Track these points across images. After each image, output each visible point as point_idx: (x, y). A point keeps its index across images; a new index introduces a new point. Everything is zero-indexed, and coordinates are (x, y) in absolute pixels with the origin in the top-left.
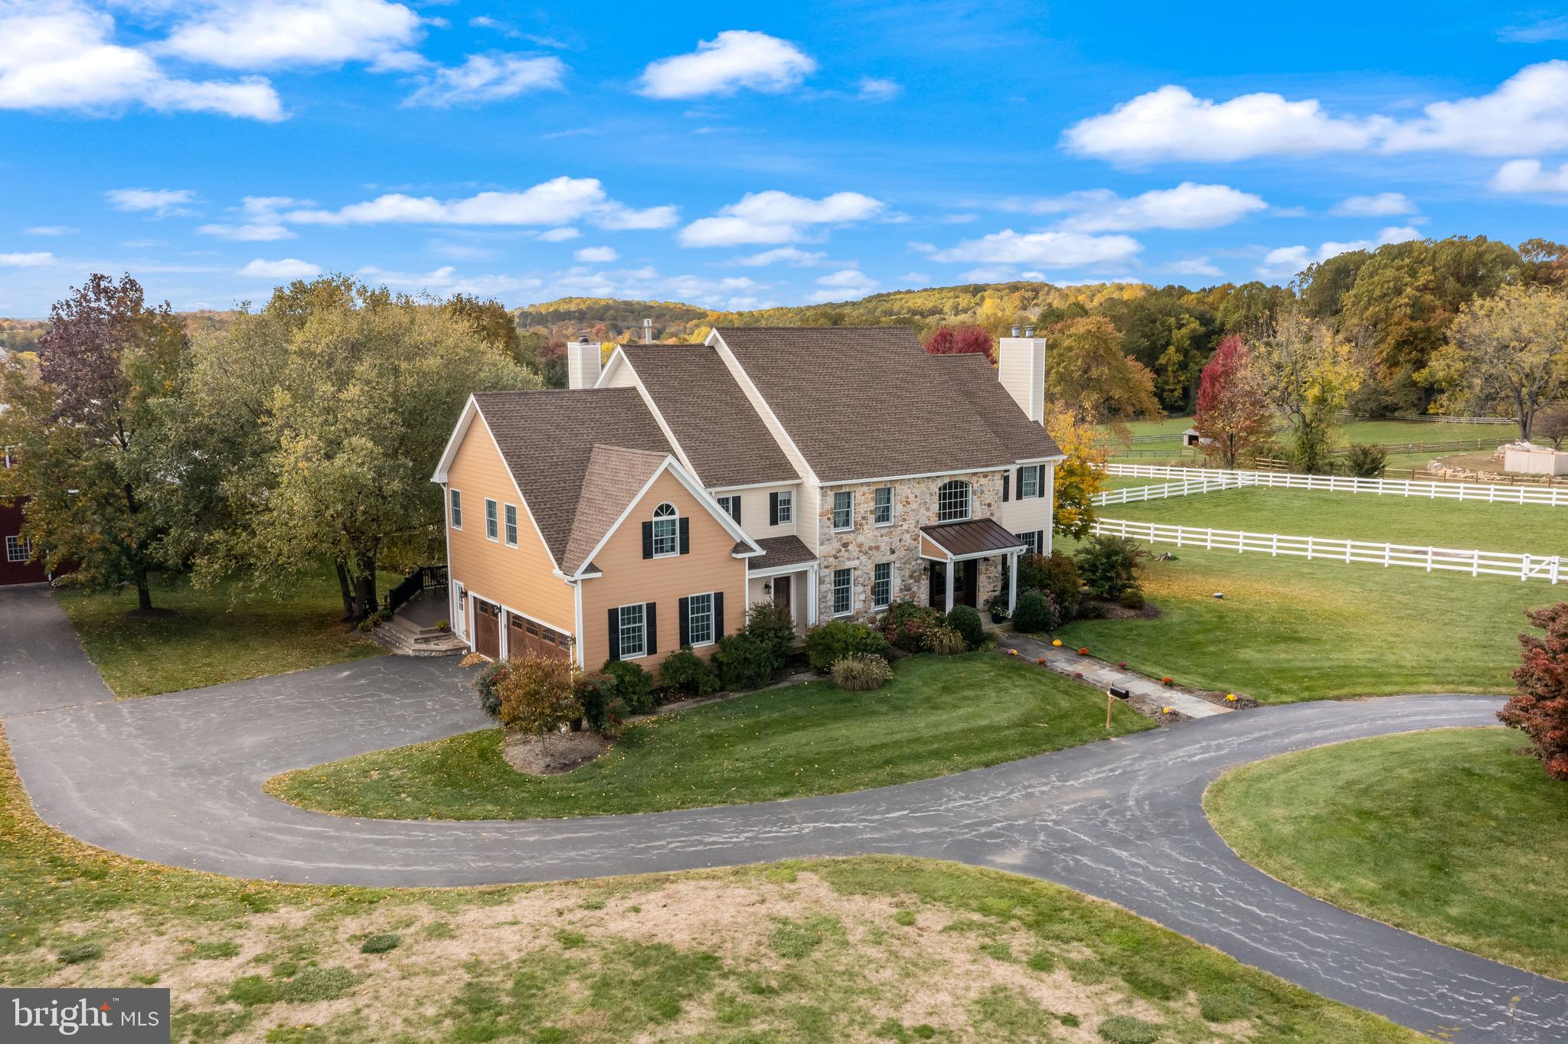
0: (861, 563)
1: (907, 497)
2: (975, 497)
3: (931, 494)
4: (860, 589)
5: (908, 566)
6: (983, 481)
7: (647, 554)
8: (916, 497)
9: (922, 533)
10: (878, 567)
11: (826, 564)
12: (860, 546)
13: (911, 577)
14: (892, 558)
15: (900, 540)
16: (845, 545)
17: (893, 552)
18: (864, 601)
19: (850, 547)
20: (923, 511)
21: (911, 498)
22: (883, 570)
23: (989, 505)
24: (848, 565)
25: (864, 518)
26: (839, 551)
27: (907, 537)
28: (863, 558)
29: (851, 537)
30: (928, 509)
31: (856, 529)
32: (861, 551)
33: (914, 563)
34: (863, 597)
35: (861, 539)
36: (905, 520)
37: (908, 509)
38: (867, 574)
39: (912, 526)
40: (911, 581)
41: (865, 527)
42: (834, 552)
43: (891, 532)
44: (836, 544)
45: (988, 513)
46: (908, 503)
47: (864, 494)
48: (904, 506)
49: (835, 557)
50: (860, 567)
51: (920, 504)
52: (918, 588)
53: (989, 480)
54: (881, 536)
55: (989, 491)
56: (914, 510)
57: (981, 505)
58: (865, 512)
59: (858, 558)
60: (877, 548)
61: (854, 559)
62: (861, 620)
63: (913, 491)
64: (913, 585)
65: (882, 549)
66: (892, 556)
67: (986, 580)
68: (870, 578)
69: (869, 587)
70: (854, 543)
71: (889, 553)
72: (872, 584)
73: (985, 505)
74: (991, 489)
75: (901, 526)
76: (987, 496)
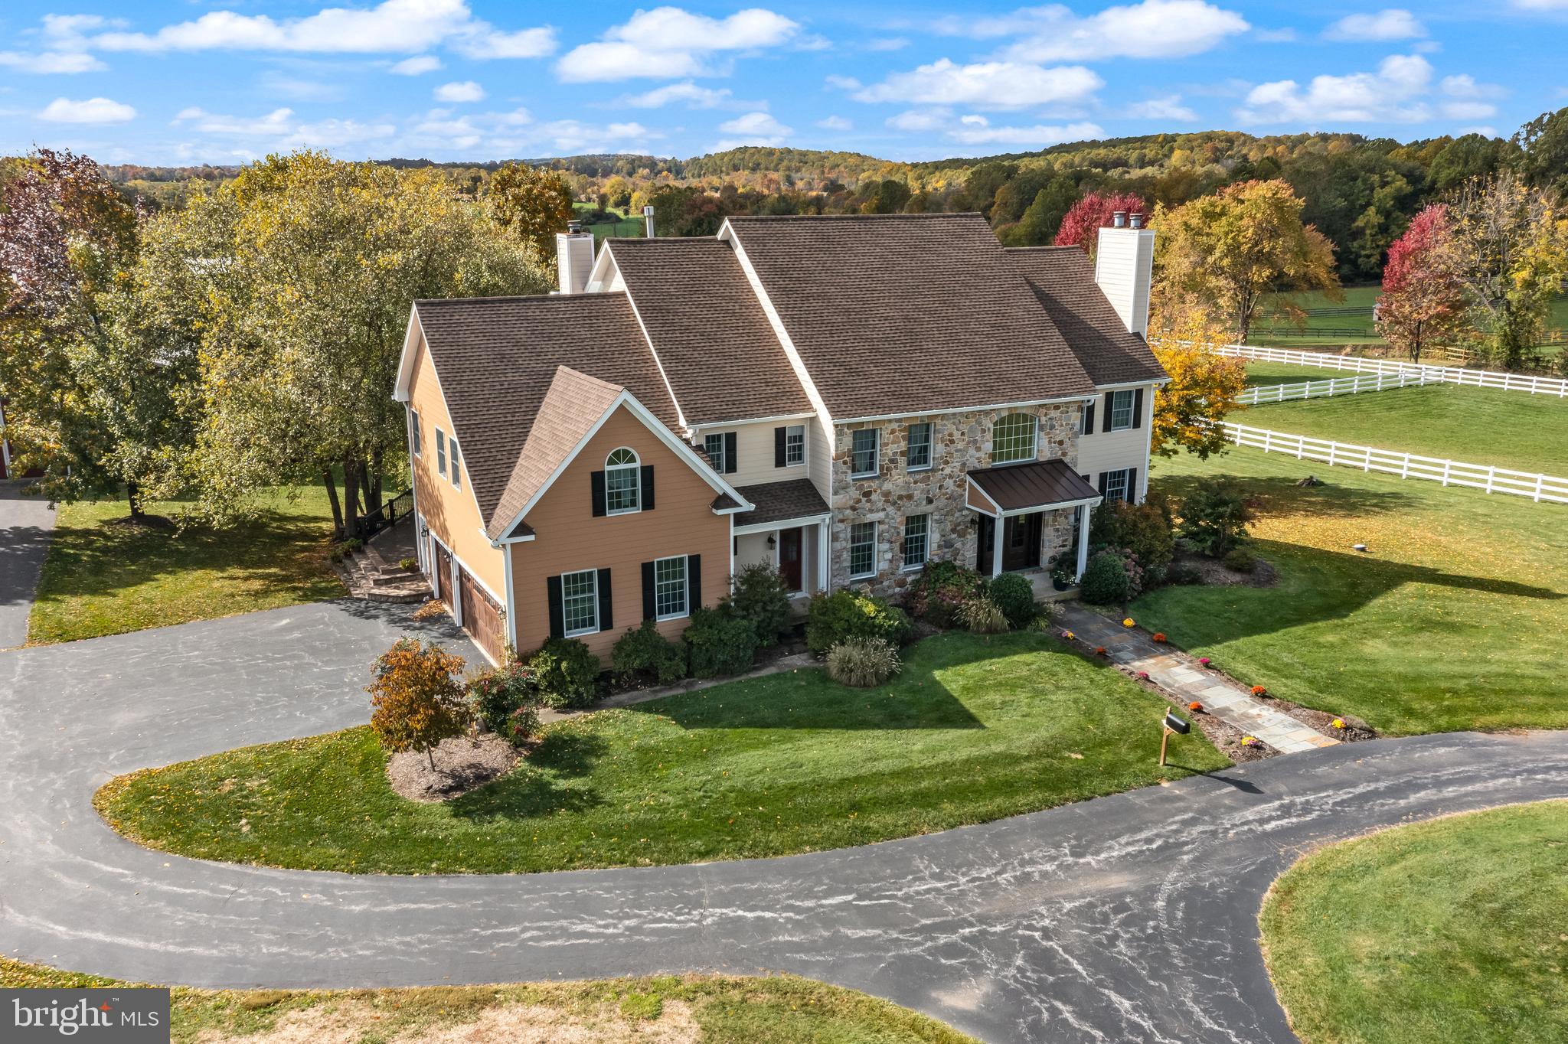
0: (887, 516)
1: (951, 435)
2: (1042, 434)
3: (984, 431)
4: (885, 546)
5: (950, 518)
6: (1053, 414)
7: (599, 510)
8: (963, 434)
9: (968, 478)
10: (910, 520)
11: (841, 517)
12: (886, 494)
13: (953, 531)
14: (929, 508)
15: (940, 487)
16: (867, 494)
17: (930, 501)
18: (891, 561)
19: (874, 497)
20: (972, 451)
21: (957, 435)
22: (916, 524)
23: (1061, 443)
24: (871, 517)
25: (892, 461)
26: (859, 501)
27: (949, 484)
28: (891, 510)
29: (874, 484)
30: (978, 449)
31: (882, 474)
32: (887, 501)
33: (957, 514)
34: (889, 556)
35: (887, 486)
36: (947, 463)
37: (952, 448)
38: (895, 528)
39: (957, 471)
40: (954, 536)
41: (894, 472)
42: (851, 503)
43: (929, 477)
44: (854, 493)
45: (1060, 453)
46: (952, 442)
47: (893, 432)
48: (946, 445)
49: (853, 509)
50: (887, 520)
51: (969, 443)
52: (963, 544)
53: (1062, 413)
54: (915, 482)
55: (1062, 426)
56: (960, 450)
57: (1050, 442)
58: (895, 454)
59: (884, 510)
60: (910, 497)
61: (878, 511)
62: (886, 583)
63: (959, 427)
64: (956, 540)
65: (915, 498)
66: (928, 506)
67: (1053, 534)
68: (899, 533)
69: (897, 544)
70: (879, 491)
71: (925, 502)
72: (902, 541)
73: (1055, 442)
74: (1064, 423)
75: (942, 469)
76: (1058, 432)
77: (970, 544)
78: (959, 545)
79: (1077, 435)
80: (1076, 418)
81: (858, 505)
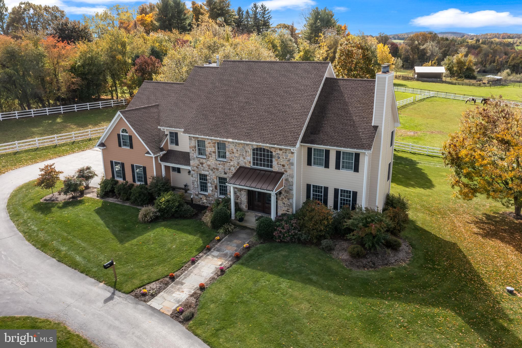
0: (209, 174)
1: (232, 150)
2: (274, 159)
3: (246, 152)
4: (210, 185)
6: (279, 152)
7: (120, 145)
8: (237, 151)
10: (219, 178)
11: (193, 169)
12: (209, 166)
15: (229, 169)
16: (202, 164)
17: (225, 173)
18: (212, 191)
19: (204, 165)
20: (241, 158)
21: (235, 151)
22: (222, 180)
23: (283, 166)
24: (203, 172)
25: (210, 154)
26: (199, 165)
27: (233, 169)
28: (210, 171)
29: (204, 161)
30: (244, 158)
31: (207, 158)
32: (209, 168)
34: (211, 189)
35: (209, 163)
36: (231, 160)
37: (233, 155)
38: (213, 179)
39: (236, 164)
41: (210, 158)
42: (196, 165)
43: (224, 164)
44: (198, 162)
45: (283, 170)
46: (233, 153)
47: (209, 143)
48: (230, 153)
49: (197, 168)
50: (209, 175)
51: (240, 155)
52: (240, 194)
53: (283, 152)
54: (219, 165)
55: (283, 158)
56: (236, 157)
57: (278, 164)
58: (211, 151)
59: (208, 171)
60: (217, 169)
61: (206, 171)
62: (211, 198)
63: (236, 147)
64: (237, 192)
65: (219, 171)
66: (225, 175)
67: (282, 204)
68: (214, 182)
69: (214, 185)
70: (206, 164)
71: (223, 173)
72: (216, 185)
73: (280, 165)
74: (284, 157)
75: (230, 162)
76: (281, 160)
77: (243, 195)
78: (238, 194)
79: (292, 164)
80: (291, 157)
81: (199, 167)
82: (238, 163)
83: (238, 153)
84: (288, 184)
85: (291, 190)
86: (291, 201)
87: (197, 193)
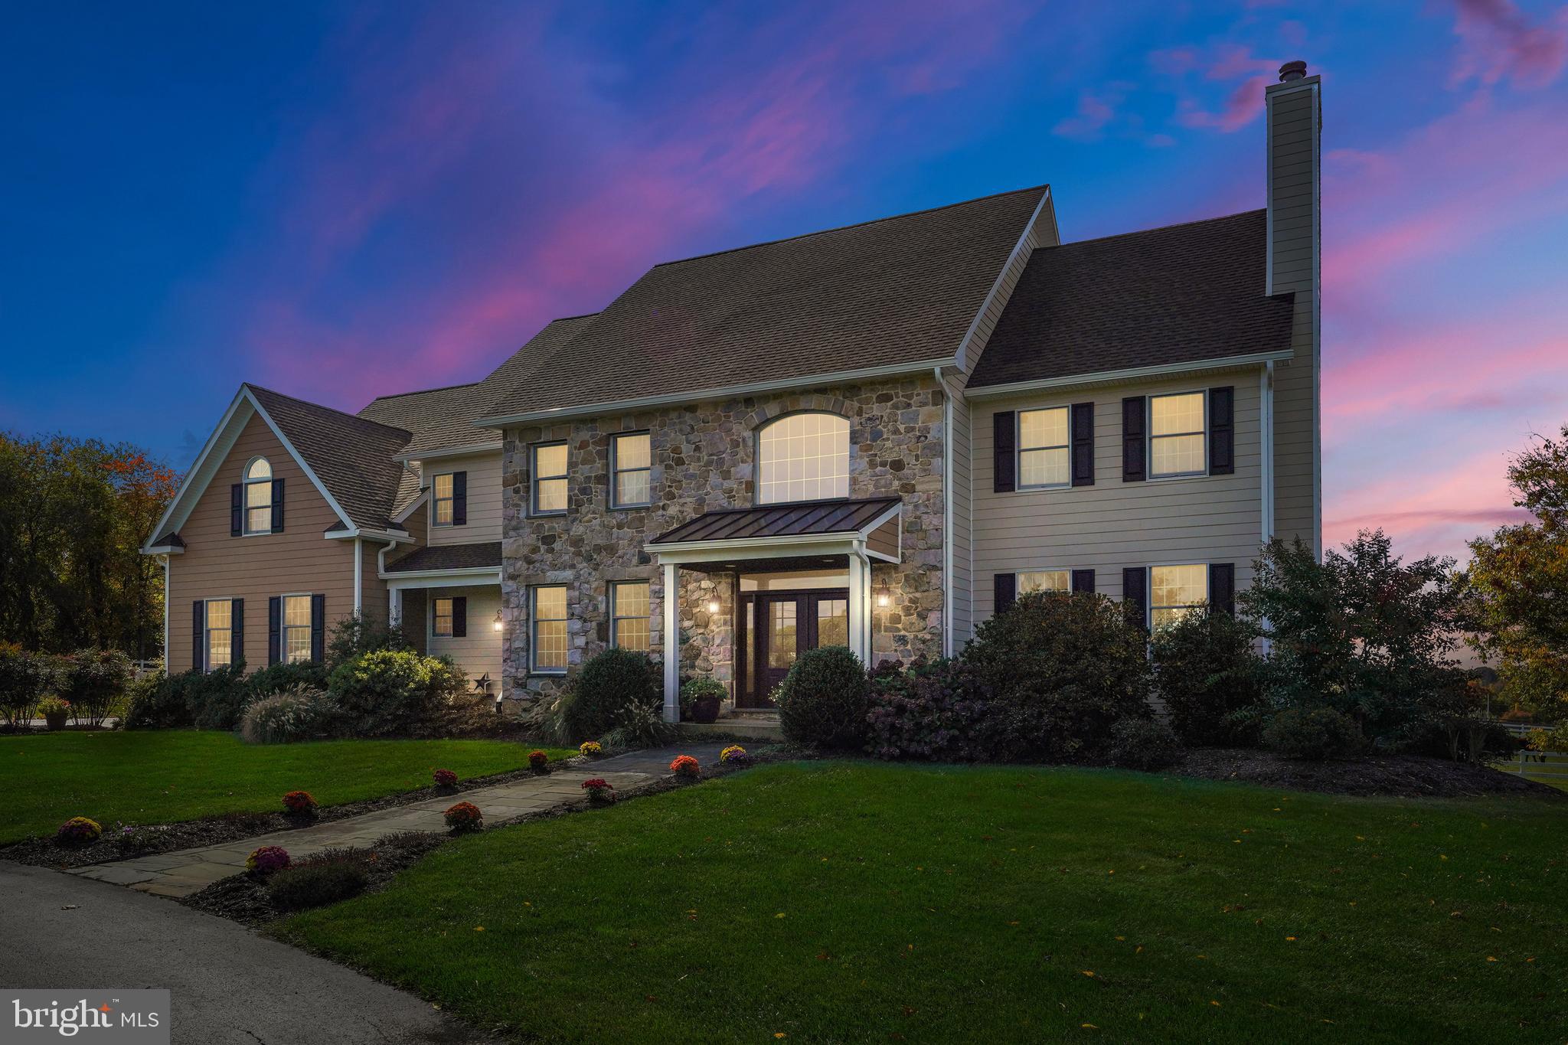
0: (577, 577)
1: (677, 450)
3: (736, 444)
6: (876, 410)
8: (697, 449)
10: (616, 587)
11: (511, 571)
12: (577, 542)
14: (643, 571)
16: (549, 540)
17: (644, 559)
19: (557, 546)
20: (714, 478)
21: (687, 450)
23: (897, 465)
24: (552, 576)
25: (584, 490)
26: (535, 550)
28: (583, 566)
29: (559, 526)
30: (726, 475)
31: (571, 511)
32: (578, 554)
35: (578, 529)
36: (672, 496)
37: (678, 473)
39: (690, 510)
41: (584, 509)
42: (525, 551)
44: (531, 539)
45: (896, 484)
46: (680, 462)
47: (584, 445)
48: (668, 467)
49: (530, 562)
50: (576, 584)
51: (709, 463)
52: (705, 640)
53: (896, 407)
54: (620, 526)
55: (896, 431)
56: (692, 476)
57: (872, 464)
58: (588, 478)
59: (573, 566)
60: (611, 549)
61: (564, 568)
63: (691, 437)
64: (691, 633)
65: (620, 553)
66: (642, 567)
67: (894, 645)
68: (596, 608)
69: (594, 624)
70: (565, 537)
71: (635, 560)
72: (602, 619)
73: (883, 464)
74: (902, 428)
75: (664, 508)
76: (889, 444)
77: (717, 641)
78: (697, 641)
79: (938, 450)
80: (930, 416)
81: (535, 557)
82: (701, 501)
83: (699, 459)
84: (921, 545)
85: (935, 568)
86: (933, 619)
87: (522, 673)
